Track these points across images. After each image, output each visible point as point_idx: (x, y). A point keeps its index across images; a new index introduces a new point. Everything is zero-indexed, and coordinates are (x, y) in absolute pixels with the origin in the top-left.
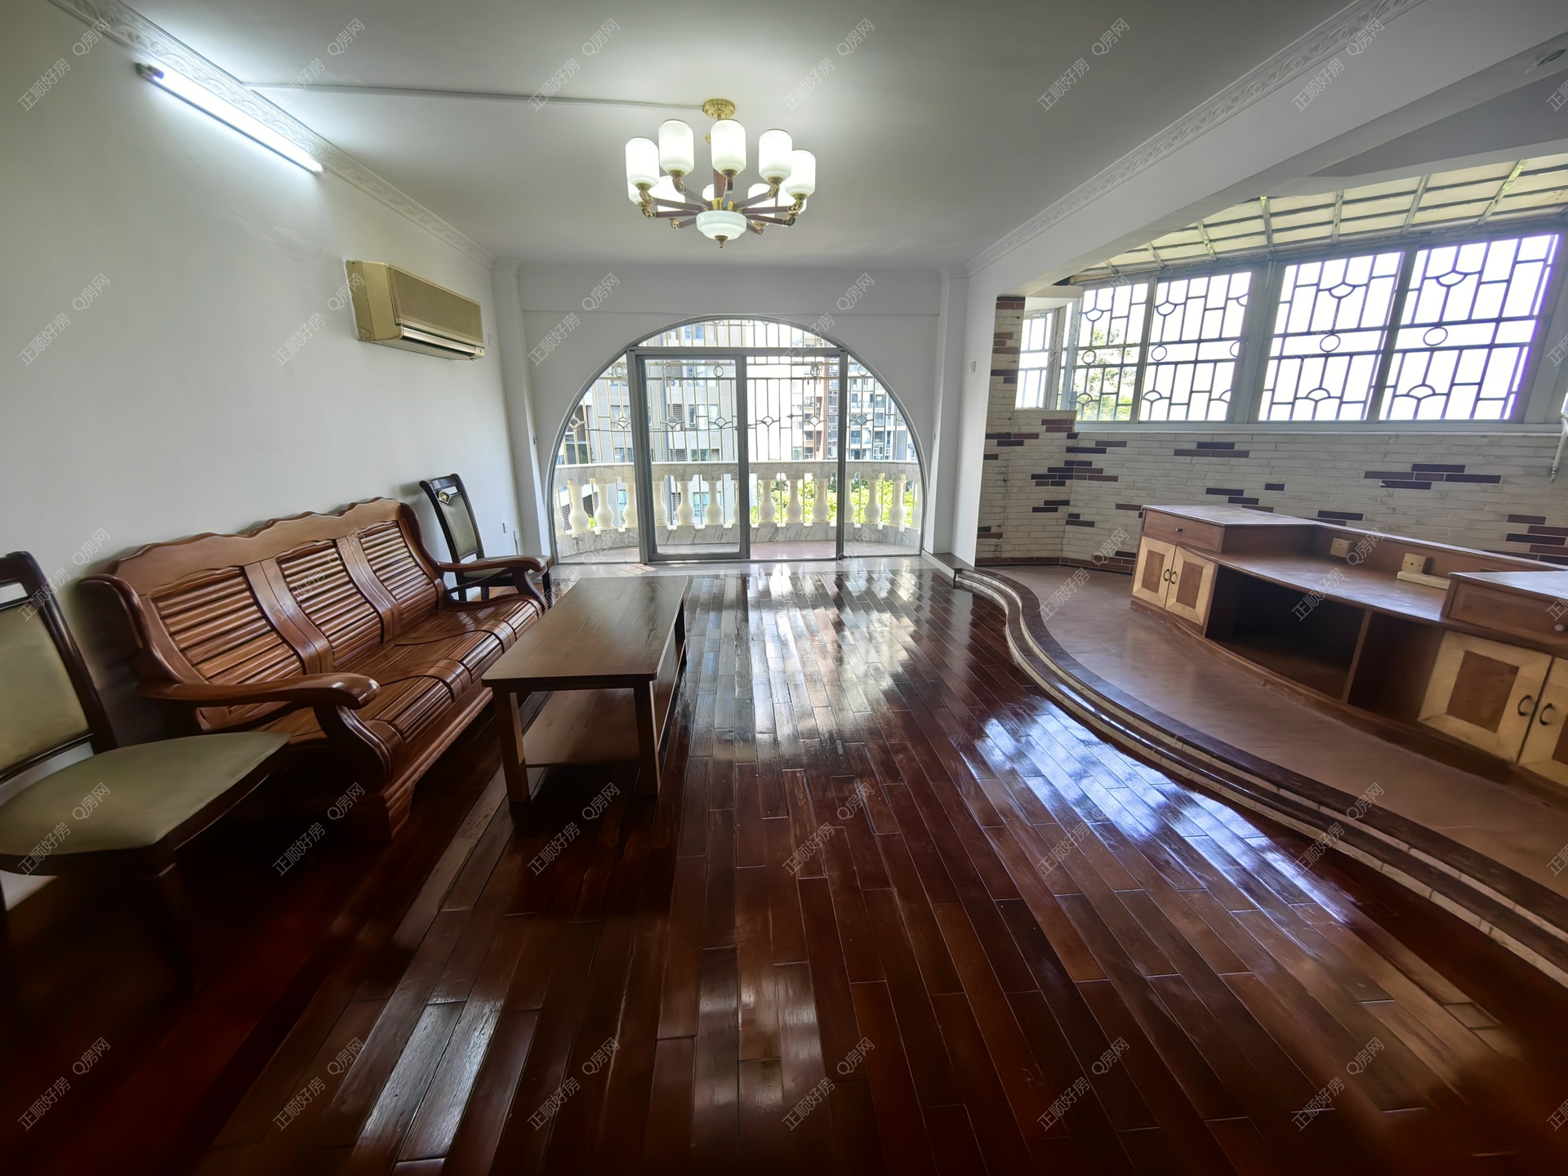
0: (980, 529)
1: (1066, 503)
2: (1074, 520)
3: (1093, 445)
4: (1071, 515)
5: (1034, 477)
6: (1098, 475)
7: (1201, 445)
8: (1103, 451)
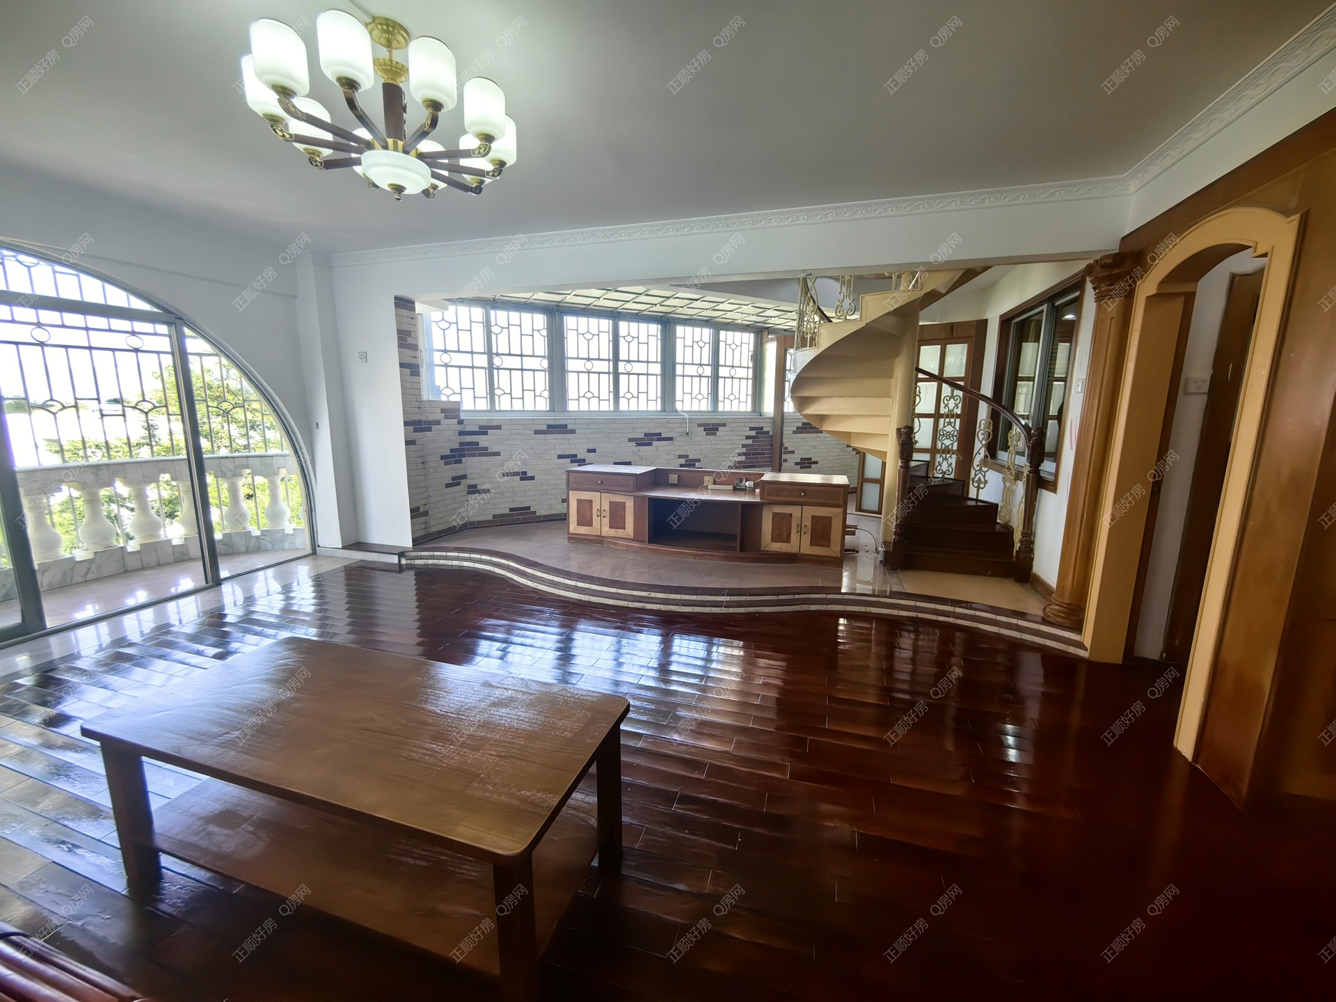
0: (412, 511)
1: (464, 477)
2: (473, 490)
3: (477, 429)
4: (470, 487)
5: (443, 457)
6: (485, 452)
7: (549, 426)
8: (486, 433)
